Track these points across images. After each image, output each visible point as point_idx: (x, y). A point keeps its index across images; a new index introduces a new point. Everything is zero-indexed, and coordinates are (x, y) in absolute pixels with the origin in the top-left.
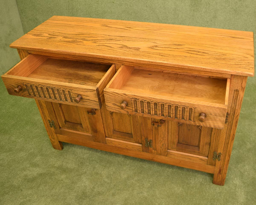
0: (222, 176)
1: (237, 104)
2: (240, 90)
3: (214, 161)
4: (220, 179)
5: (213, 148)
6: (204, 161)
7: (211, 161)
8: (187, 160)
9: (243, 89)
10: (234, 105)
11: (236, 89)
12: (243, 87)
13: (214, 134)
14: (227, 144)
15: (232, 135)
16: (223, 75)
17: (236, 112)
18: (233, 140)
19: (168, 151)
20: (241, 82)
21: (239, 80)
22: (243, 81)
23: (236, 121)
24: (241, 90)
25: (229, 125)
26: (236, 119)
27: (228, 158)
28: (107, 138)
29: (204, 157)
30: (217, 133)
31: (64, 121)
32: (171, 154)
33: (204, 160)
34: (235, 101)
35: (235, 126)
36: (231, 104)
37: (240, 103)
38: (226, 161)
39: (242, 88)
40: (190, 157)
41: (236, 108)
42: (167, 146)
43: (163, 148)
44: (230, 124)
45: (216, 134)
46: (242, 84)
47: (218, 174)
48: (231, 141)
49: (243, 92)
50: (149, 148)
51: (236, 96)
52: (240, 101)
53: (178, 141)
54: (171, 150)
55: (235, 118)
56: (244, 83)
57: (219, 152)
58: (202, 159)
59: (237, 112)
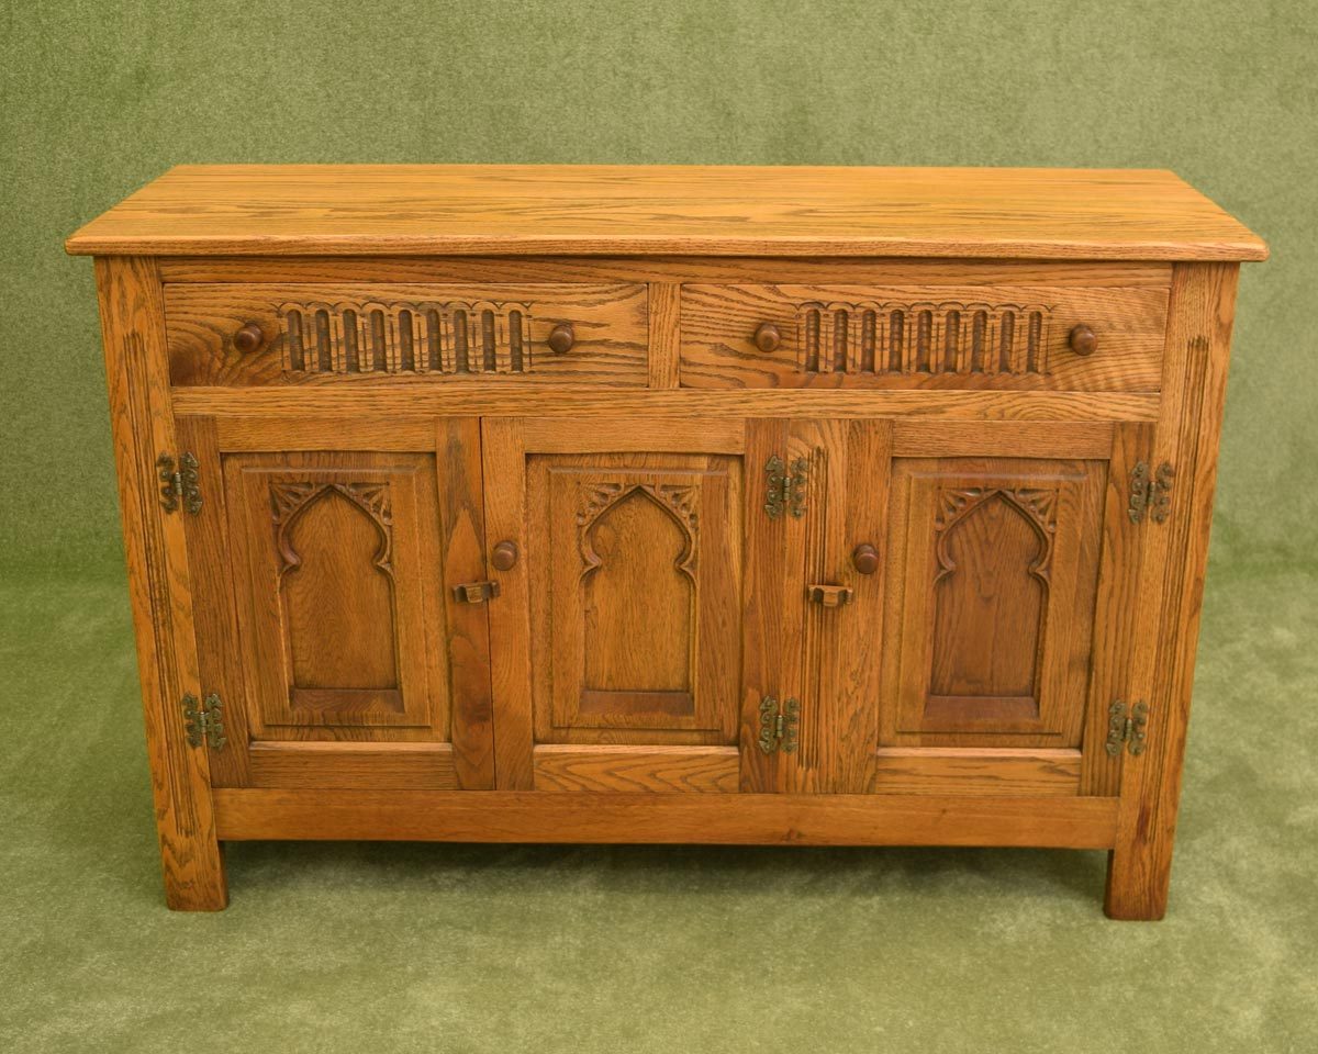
0: (1151, 849)
1: (1205, 410)
2: (1213, 338)
3: (1111, 761)
4: (1144, 874)
5: (1108, 681)
6: (1063, 772)
7: (1096, 769)
8: (977, 789)
9: (1224, 330)
10: (1191, 422)
11: (1196, 338)
12: (1225, 320)
13: (1111, 594)
14: (1170, 641)
15: (1191, 587)
16: (1139, 276)
17: (1204, 452)
18: (1195, 610)
19: (883, 752)
20: (1216, 299)
21: (1207, 290)
22: (1224, 294)
23: (1204, 502)
24: (1217, 336)
25: (1176, 531)
26: (1202, 489)
27: (1180, 724)
28: (540, 749)
29: (1062, 751)
30: (1122, 588)
31: (290, 687)
32: (895, 772)
33: (1061, 768)
34: (1193, 398)
35: (1202, 532)
36: (1179, 416)
37: (1215, 401)
38: (1168, 748)
39: (1221, 325)
40: (993, 769)
41: (1202, 433)
42: (876, 724)
43: (854, 737)
44: (1177, 523)
45: (1117, 591)
46: (1221, 306)
47: (1133, 846)
48: (1186, 619)
49: (1226, 344)
50: (777, 758)
51: (1196, 373)
52: (1216, 393)
53: (929, 682)
54: (894, 746)
55: (1198, 485)
56: (1226, 301)
57: (1134, 698)
58: (1051, 768)
59: (1207, 452)
